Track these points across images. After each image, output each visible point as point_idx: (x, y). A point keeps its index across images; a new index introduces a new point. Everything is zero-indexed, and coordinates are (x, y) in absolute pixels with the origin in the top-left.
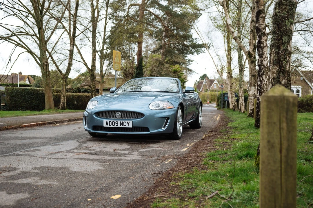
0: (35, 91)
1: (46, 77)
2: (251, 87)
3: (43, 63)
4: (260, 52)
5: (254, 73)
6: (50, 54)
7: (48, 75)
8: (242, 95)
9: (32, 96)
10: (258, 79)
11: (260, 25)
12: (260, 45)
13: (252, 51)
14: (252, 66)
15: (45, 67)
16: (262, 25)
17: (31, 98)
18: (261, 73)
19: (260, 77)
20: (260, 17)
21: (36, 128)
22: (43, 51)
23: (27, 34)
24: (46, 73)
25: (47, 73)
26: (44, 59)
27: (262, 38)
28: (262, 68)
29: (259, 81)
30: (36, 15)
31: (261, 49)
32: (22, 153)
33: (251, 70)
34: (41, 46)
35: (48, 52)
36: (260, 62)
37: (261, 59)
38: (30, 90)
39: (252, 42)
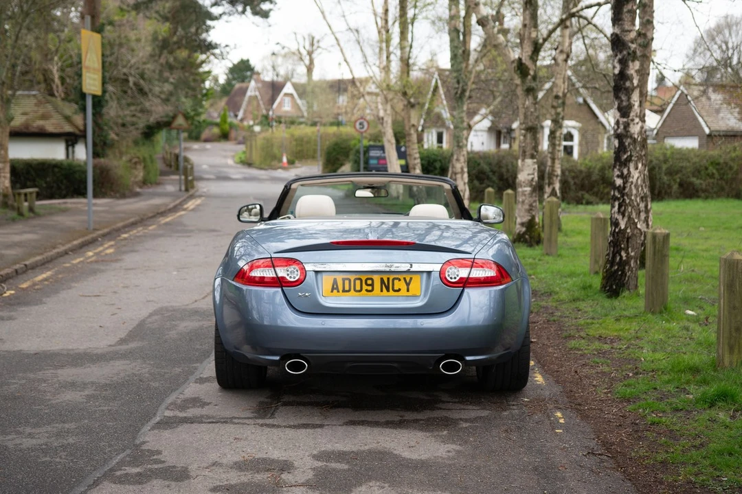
2: (523, 160)
4: (622, 101)
5: (533, 120)
8: (462, 169)
10: (616, 170)
11: (624, 31)
12: (624, 84)
13: (528, 58)
14: (527, 103)
16: (630, 31)
18: (625, 156)
19: (619, 166)
20: (625, 10)
27: (628, 66)
28: (627, 144)
29: (618, 176)
31: (626, 95)
33: (525, 114)
36: (622, 127)
37: (625, 120)
39: (530, 33)
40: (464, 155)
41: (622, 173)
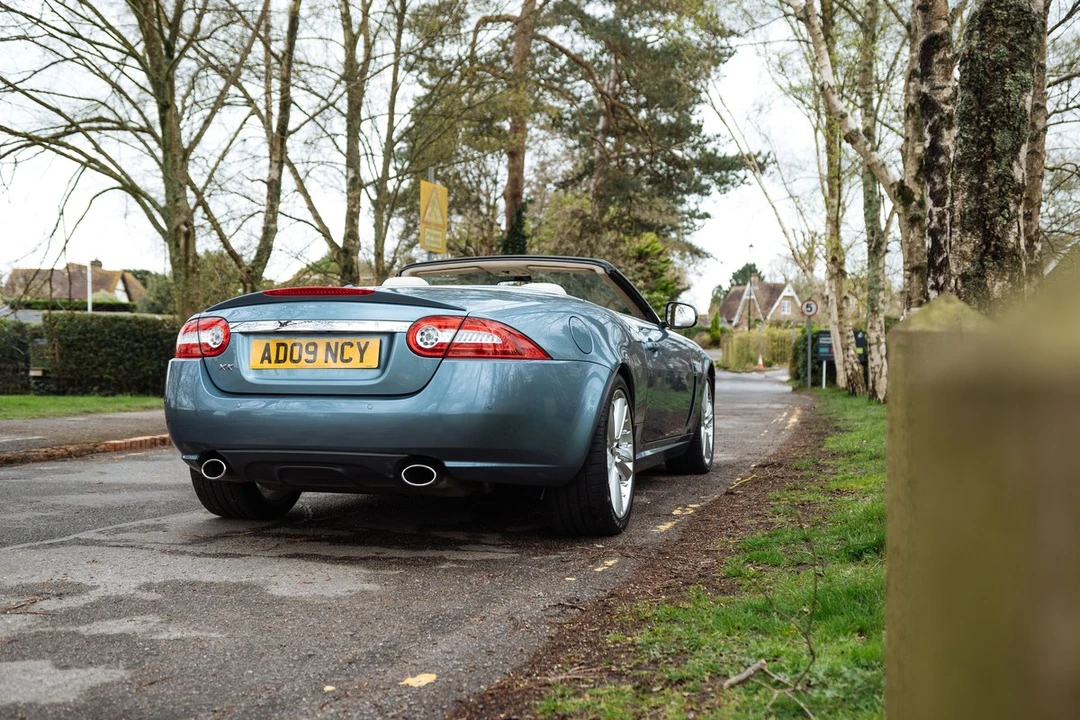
0: (147, 325)
1: (187, 276)
2: (908, 309)
3: (174, 227)
4: (935, 184)
5: (920, 258)
6: (199, 194)
7: (194, 270)
8: (878, 338)
9: (136, 345)
10: (929, 279)
11: (934, 88)
12: (937, 160)
13: (912, 180)
14: (912, 236)
15: (182, 242)
16: (943, 88)
17: (133, 350)
18: (941, 259)
19: (934, 273)
20: (935, 60)
21: (152, 453)
22: (176, 185)
23: (122, 126)
24: (187, 261)
25: (191, 263)
26: (178, 211)
27: (941, 136)
28: (942, 242)
29: (932, 288)
30: (151, 60)
31: (940, 175)
32: (102, 537)
33: (909, 250)
34: (169, 166)
35: (194, 189)
36: (935, 219)
37: (940, 209)
38: (129, 321)
39: (914, 148)
40: (880, 322)
41: (937, 283)
